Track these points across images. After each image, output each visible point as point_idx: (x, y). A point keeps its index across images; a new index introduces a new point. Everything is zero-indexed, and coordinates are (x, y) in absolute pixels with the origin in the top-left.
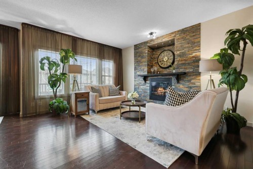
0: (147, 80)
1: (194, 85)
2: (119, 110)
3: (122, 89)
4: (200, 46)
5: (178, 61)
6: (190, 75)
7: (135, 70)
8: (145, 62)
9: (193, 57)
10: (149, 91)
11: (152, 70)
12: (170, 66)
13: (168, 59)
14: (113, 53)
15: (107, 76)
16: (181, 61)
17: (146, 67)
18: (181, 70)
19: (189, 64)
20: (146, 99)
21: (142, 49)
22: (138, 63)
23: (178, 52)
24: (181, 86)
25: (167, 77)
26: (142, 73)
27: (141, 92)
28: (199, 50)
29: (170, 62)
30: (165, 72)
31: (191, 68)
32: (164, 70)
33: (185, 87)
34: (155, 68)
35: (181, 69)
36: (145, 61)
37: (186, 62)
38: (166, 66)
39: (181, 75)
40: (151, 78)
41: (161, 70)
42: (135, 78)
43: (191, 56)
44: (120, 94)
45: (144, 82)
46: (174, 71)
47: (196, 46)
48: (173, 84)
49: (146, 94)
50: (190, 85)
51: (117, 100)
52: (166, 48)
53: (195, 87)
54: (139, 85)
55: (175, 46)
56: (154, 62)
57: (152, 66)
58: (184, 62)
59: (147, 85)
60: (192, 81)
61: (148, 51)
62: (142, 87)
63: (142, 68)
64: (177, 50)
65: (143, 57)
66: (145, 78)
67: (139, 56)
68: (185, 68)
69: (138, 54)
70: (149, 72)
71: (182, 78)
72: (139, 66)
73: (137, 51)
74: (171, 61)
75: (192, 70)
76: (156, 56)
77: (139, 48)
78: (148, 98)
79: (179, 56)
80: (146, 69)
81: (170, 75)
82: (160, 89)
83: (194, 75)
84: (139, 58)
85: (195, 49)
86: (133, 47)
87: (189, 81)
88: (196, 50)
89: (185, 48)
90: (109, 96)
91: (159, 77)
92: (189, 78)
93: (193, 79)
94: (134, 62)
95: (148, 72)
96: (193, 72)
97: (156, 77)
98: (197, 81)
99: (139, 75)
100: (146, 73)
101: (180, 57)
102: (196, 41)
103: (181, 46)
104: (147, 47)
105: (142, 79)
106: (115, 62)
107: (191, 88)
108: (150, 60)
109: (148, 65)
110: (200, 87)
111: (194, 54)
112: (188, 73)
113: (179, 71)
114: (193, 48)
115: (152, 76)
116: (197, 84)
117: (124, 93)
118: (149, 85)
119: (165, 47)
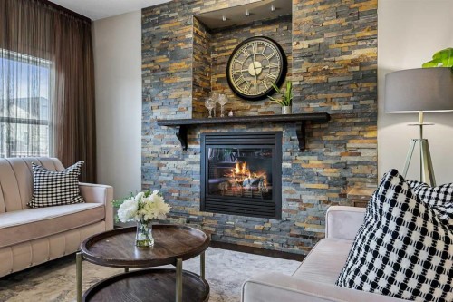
0: (193, 141)
1: (357, 159)
2: (72, 271)
3: (90, 174)
4: (374, 28)
5: (305, 74)
6: (343, 125)
7: (144, 101)
8: (183, 72)
9: (354, 63)
10: (197, 181)
11: (209, 104)
12: (272, 92)
13: (264, 68)
14: (53, 29)
15: (20, 121)
16: (315, 73)
17: (190, 92)
18: (314, 107)
19: (339, 84)
20: (189, 209)
21: (173, 23)
22: (155, 75)
23: (304, 44)
24: (314, 161)
25: (265, 130)
26: (173, 115)
27: (168, 183)
28: (372, 40)
29: (271, 80)
30: (255, 111)
31: (348, 101)
32: (248, 105)
33: (327, 166)
34: (221, 98)
35: (314, 101)
36: (184, 68)
37: (331, 80)
38: (254, 92)
39: (314, 122)
40: (207, 131)
41: (239, 104)
42: (145, 132)
43: (346, 57)
44: (82, 196)
45: (179, 146)
46: (285, 111)
47: (362, 27)
48: (285, 155)
49: (185, 192)
50: (343, 159)
51: (65, 225)
52: (257, 32)
53: (359, 163)
54: (162, 157)
55: (294, 21)
56: (214, 78)
57: (207, 91)
58: (324, 78)
59: (191, 156)
60: (351, 145)
61: (196, 34)
62: (171, 164)
63: (174, 95)
64: (300, 37)
65: (174, 56)
66: (185, 132)
67: (162, 51)
68: (326, 101)
69: (157, 45)
70: (198, 109)
71: (315, 134)
72: (160, 86)
73: (153, 30)
74: (275, 75)
75: (349, 107)
76: (223, 57)
77: (161, 21)
78: (197, 204)
79: (309, 56)
80: (187, 99)
81: (275, 123)
82: (237, 169)
83: (356, 124)
84: (162, 59)
85: (359, 34)
86: (139, 16)
87: (341, 144)
88: (362, 39)
89: (328, 29)
90: (30, 207)
91: (236, 129)
92: (341, 135)
93: (354, 137)
94: (140, 73)
95: (194, 112)
96: (352, 114)
97: (225, 131)
98: (366, 144)
99: (161, 123)
100: (187, 115)
101: (311, 61)
102: (364, 7)
103: (315, 23)
104: (191, 20)
105: (172, 135)
106: (63, 65)
107: (346, 167)
108: (202, 69)
109: (195, 85)
110: (375, 164)
111: (356, 54)
112: (339, 115)
113: (307, 111)
114: (353, 33)
115: (209, 126)
116: (367, 155)
117: (100, 190)
118: (198, 158)
119: (252, 25)
